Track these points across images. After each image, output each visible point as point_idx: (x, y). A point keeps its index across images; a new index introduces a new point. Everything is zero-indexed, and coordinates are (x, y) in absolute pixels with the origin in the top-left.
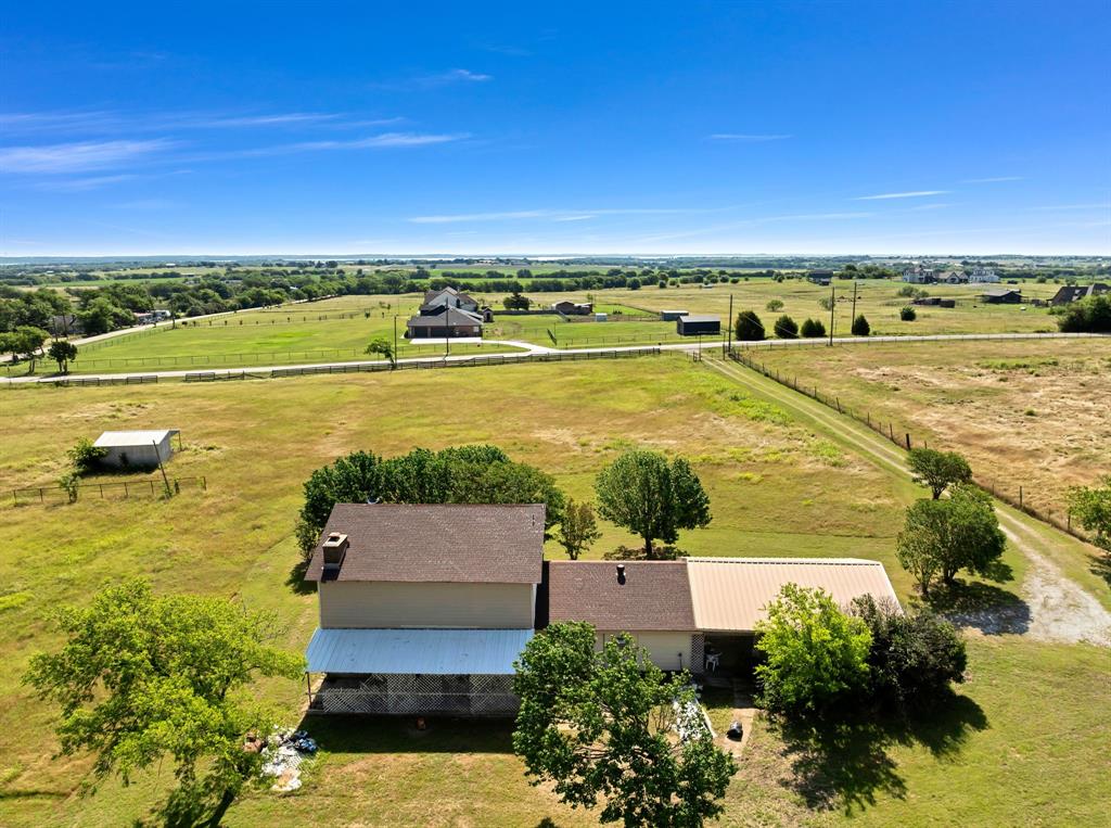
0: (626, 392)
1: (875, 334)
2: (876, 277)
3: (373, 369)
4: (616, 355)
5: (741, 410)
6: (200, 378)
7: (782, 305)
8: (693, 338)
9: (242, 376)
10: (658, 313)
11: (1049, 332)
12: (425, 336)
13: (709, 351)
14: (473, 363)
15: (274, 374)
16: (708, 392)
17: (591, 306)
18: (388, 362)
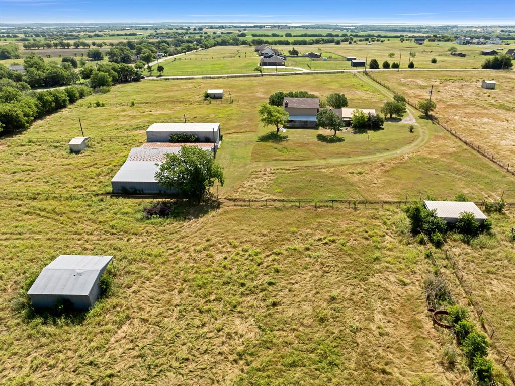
0: (333, 83)
1: (416, 68)
2: (446, 41)
3: (257, 76)
4: (330, 73)
5: (362, 88)
6: (207, 78)
7: (394, 55)
8: (355, 68)
9: (219, 77)
10: (346, 58)
11: (478, 68)
12: (266, 65)
13: (359, 72)
14: (286, 75)
15: (228, 77)
16: (355, 84)
17: (321, 54)
18: (260, 74)
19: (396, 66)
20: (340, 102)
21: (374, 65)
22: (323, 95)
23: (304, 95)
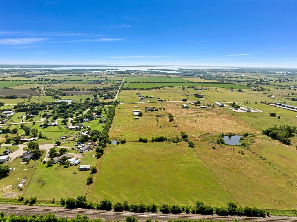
19: (166, 101)
20: (154, 108)
21: (162, 101)
22: (152, 107)
23: (149, 107)
